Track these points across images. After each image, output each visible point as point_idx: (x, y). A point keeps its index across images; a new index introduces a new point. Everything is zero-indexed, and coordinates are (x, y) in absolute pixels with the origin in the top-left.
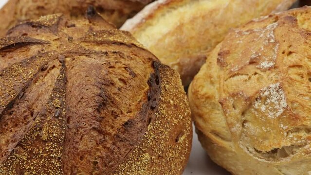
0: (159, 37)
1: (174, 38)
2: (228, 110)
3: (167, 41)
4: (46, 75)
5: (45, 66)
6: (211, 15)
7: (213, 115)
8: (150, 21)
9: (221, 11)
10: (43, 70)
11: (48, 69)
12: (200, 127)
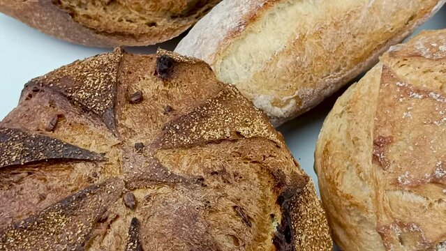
0: (268, 57)
1: (290, 60)
2: (392, 246)
3: (279, 65)
4: (106, 234)
5: (103, 217)
6: (348, 20)
7: (363, 235)
8: (251, 26)
9: (364, 12)
10: (100, 221)
11: (109, 221)
12: (339, 241)
